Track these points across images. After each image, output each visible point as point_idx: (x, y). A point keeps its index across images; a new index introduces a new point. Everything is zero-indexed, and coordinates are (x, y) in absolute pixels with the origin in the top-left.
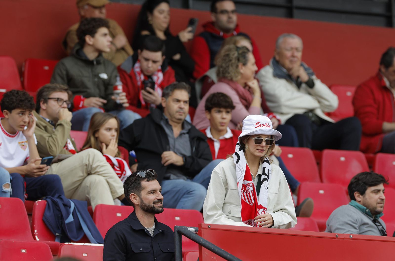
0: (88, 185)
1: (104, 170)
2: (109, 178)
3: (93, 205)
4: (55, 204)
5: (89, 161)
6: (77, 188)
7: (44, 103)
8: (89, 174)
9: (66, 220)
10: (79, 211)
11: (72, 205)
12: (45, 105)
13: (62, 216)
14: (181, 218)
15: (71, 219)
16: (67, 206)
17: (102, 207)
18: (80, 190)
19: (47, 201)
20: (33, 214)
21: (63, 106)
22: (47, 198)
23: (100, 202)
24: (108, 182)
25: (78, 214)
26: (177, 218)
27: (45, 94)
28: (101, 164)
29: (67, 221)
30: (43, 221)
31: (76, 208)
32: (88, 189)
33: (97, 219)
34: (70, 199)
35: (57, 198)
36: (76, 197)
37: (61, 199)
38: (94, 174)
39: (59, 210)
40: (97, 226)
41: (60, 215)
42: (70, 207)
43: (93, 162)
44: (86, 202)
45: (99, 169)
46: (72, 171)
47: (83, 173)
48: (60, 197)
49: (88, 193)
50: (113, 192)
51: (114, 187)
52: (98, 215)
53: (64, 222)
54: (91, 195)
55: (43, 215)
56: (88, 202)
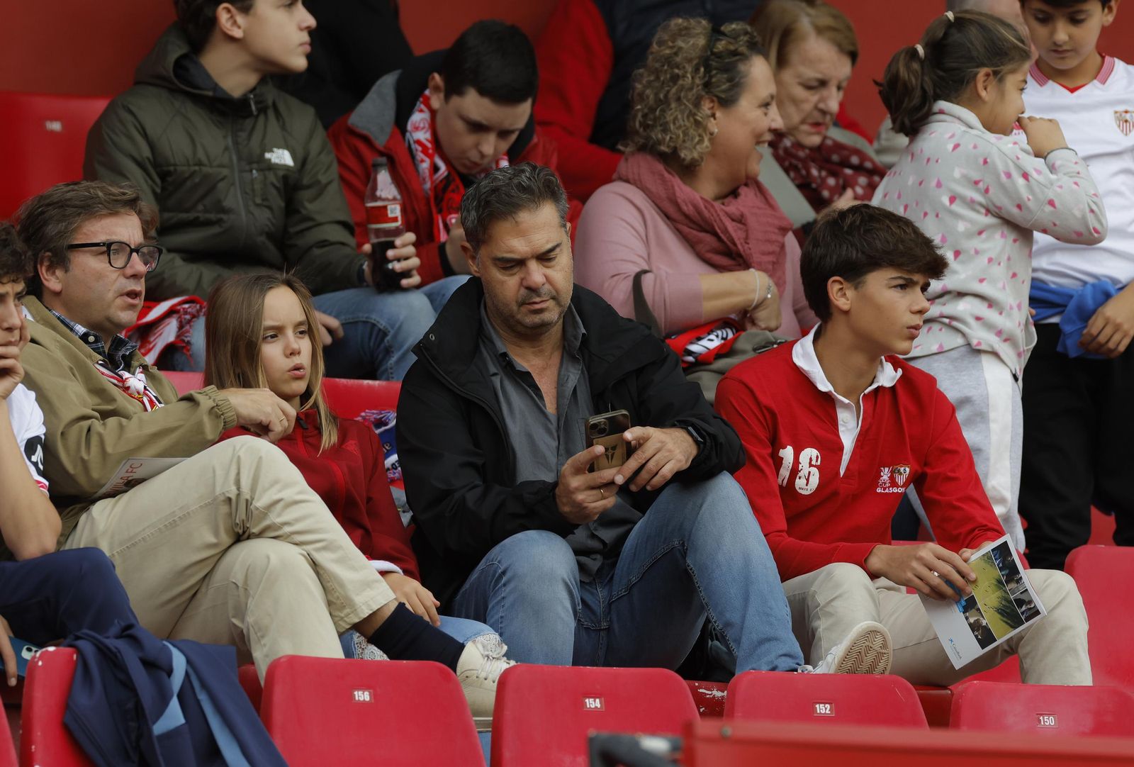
0: (239, 578)
1: (297, 520)
2: (318, 550)
3: (262, 658)
4: (110, 659)
5: (238, 483)
6: (194, 594)
7: (51, 268)
8: (240, 536)
9: (154, 723)
10: (204, 686)
11: (179, 662)
12: (59, 273)
13: (139, 707)
14: (607, 703)
15: (174, 716)
16: (158, 668)
17: (295, 664)
18: (206, 601)
19: (79, 652)
20: (24, 703)
21: (129, 271)
22: (78, 638)
23: (287, 649)
24: (315, 565)
25: (203, 697)
26: (593, 703)
27: (51, 230)
28: (288, 494)
29: (159, 728)
30: (66, 729)
31: (191, 672)
32: (239, 596)
33: (278, 716)
34: (168, 638)
35: (118, 637)
36: (190, 631)
37: (135, 640)
38: (259, 535)
39: (128, 685)
40: (278, 742)
41: (130, 705)
42: (170, 672)
43: (253, 489)
44: (233, 649)
45: (279, 515)
46: (173, 524)
47: (216, 534)
48: (129, 632)
49: (241, 612)
50: (335, 600)
51: (342, 585)
52: (279, 696)
53: (150, 731)
54: (250, 619)
55: (67, 705)
56: (240, 647)
